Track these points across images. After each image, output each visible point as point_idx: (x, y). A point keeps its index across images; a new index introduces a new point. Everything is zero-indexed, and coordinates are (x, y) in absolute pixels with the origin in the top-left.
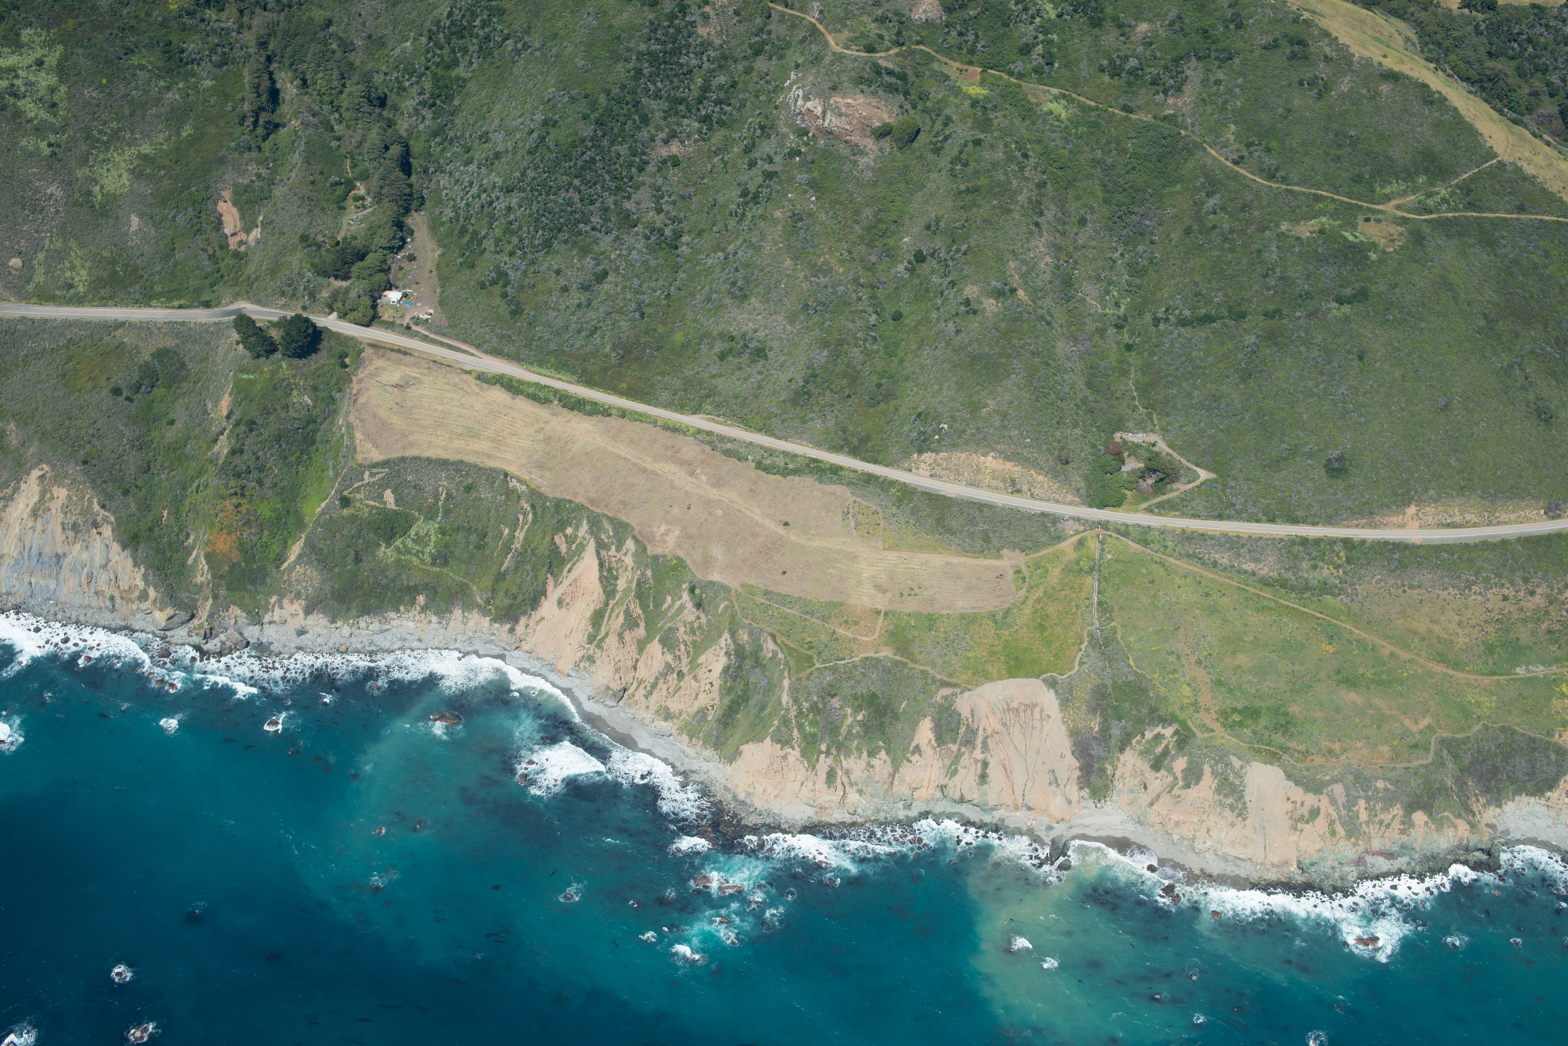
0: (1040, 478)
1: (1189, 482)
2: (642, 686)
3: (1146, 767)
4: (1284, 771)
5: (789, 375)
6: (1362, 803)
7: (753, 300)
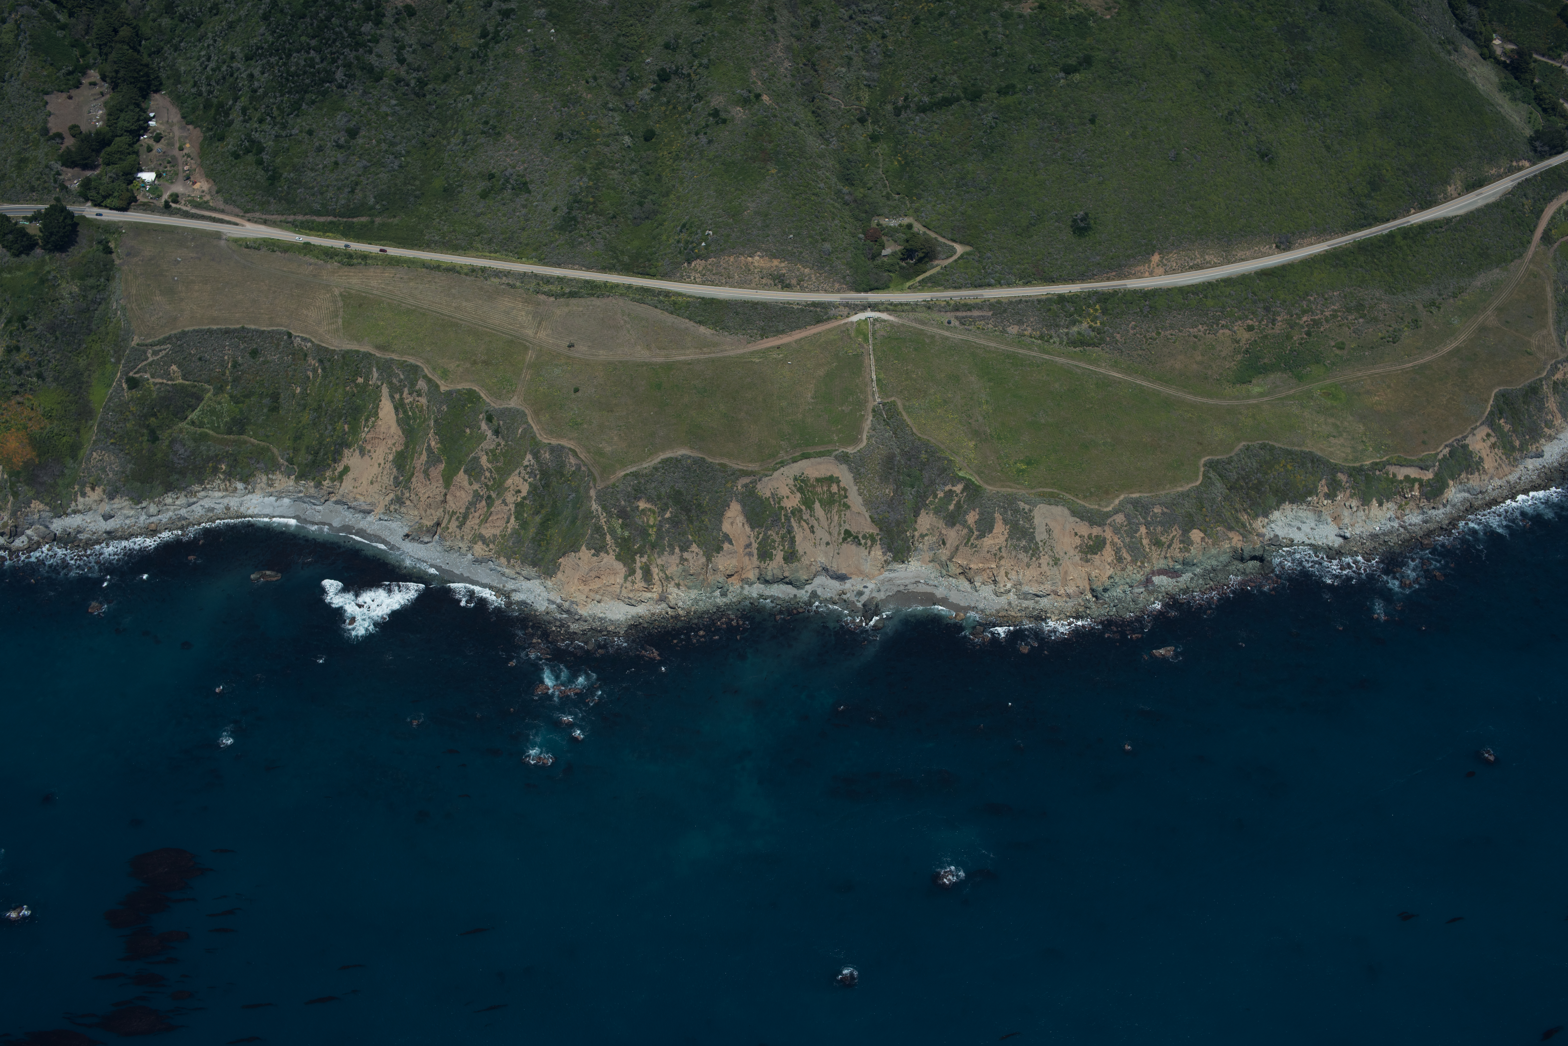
0: (807, 271)
1: (947, 258)
2: (454, 518)
3: (941, 524)
4: (1069, 509)
5: (553, 204)
6: (1143, 530)
7: (508, 136)
